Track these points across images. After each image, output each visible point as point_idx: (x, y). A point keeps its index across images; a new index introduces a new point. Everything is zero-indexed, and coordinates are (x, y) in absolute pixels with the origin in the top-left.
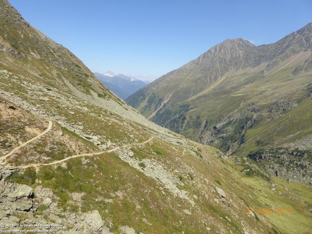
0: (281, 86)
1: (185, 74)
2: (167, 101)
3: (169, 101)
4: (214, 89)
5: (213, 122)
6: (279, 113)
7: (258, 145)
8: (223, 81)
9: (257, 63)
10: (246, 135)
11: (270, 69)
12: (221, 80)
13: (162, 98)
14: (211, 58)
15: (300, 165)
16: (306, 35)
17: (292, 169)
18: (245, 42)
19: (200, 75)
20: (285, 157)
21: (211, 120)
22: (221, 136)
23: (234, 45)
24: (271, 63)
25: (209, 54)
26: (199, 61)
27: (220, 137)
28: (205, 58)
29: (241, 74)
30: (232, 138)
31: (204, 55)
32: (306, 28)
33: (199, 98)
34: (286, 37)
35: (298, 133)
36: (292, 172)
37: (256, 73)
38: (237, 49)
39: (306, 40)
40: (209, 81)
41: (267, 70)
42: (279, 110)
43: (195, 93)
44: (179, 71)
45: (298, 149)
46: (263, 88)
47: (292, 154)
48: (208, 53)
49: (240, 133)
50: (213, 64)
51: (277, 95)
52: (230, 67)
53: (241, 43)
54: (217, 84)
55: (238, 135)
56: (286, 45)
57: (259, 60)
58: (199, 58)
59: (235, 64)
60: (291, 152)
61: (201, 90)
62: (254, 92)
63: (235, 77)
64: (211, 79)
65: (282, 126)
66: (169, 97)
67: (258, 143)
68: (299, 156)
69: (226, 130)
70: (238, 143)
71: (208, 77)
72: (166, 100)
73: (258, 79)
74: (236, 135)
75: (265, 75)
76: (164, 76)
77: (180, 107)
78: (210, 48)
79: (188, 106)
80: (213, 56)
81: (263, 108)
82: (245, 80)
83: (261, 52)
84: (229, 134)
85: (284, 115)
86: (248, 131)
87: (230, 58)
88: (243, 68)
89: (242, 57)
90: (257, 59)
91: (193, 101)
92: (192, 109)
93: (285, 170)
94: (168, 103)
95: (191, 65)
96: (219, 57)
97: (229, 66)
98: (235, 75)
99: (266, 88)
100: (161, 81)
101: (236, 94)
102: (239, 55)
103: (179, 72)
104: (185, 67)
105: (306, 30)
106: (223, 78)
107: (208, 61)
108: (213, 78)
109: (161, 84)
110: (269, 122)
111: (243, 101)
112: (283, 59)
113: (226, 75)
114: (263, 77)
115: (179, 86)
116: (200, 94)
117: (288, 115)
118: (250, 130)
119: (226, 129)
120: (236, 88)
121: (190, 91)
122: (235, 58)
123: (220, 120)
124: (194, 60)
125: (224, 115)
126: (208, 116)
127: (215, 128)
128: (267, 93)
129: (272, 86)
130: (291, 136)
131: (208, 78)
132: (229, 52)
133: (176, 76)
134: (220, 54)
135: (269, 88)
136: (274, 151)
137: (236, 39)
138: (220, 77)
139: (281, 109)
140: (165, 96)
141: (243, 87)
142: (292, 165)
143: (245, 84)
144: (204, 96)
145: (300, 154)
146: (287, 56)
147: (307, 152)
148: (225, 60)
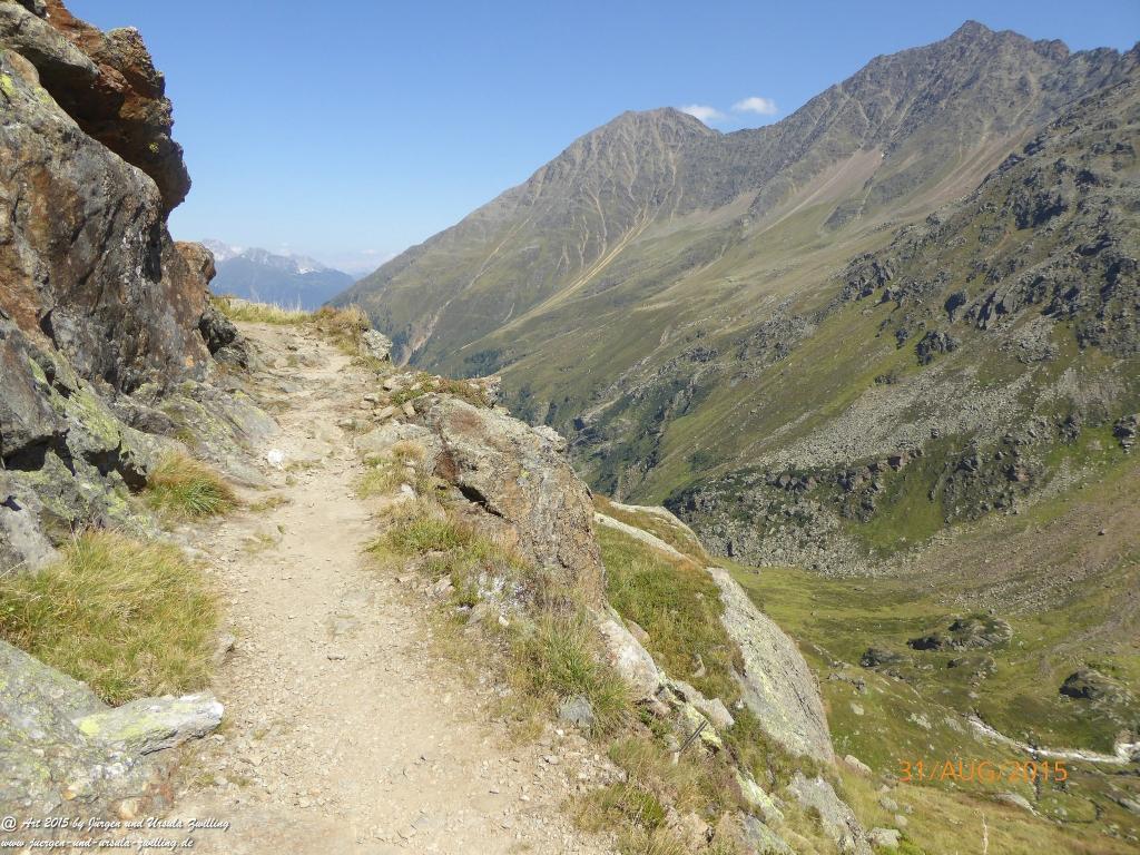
0: (788, 270)
1: (484, 240)
2: (423, 341)
3: (431, 341)
4: (587, 291)
5: (574, 405)
6: (765, 357)
7: (693, 468)
8: (616, 260)
9: (726, 194)
10: (664, 440)
11: (763, 213)
12: (610, 258)
13: (404, 333)
14: (574, 181)
15: (795, 515)
16: (869, 95)
17: (773, 529)
18: (685, 120)
19: (535, 244)
20: (758, 496)
21: (566, 400)
22: (599, 450)
23: (648, 131)
24: (764, 193)
25: (568, 167)
26: (531, 192)
27: (597, 454)
28: (551, 180)
29: (672, 236)
30: (628, 454)
31: (549, 168)
32: (869, 71)
33: (535, 322)
34: (812, 103)
35: (806, 415)
36: (774, 539)
37: (718, 228)
38: (660, 145)
39: (868, 113)
40: (568, 262)
41: (753, 216)
42: (763, 350)
43: (521, 306)
44: (460, 232)
45: (794, 466)
46: (734, 279)
47: (778, 484)
48: (564, 163)
49: (653, 433)
50: (581, 201)
51: (772, 298)
52: (640, 210)
53: (671, 123)
54: (594, 273)
55: (646, 440)
56: (811, 129)
57: (732, 184)
58: (531, 181)
59: (655, 201)
60: (774, 478)
61: (544, 294)
62: (707, 293)
63: (656, 244)
64: (574, 256)
65: (766, 400)
66: (431, 326)
67: (696, 460)
68: (794, 488)
69: (615, 429)
70: (642, 466)
71: (565, 248)
72: (418, 340)
73: (724, 247)
74: (641, 443)
75: (746, 233)
76: (413, 252)
77: (466, 361)
78: (568, 145)
79: (494, 355)
80: (578, 175)
81: (725, 343)
82: (683, 253)
83: (738, 156)
84: (621, 440)
85: (776, 364)
86: (672, 425)
87: (638, 177)
88: (680, 214)
89: (678, 172)
90: (725, 179)
91: (511, 336)
92: (506, 365)
93: (754, 534)
94: (426, 348)
95: (503, 206)
96: (601, 177)
97: (636, 208)
98: (655, 236)
99: (742, 279)
100: (399, 270)
101: (651, 303)
102: (667, 167)
103: (463, 235)
104: (482, 215)
105: (868, 78)
106: (617, 251)
107: (564, 192)
108: (581, 248)
109: (399, 282)
110: (733, 390)
111: (669, 328)
112: (800, 179)
113: (626, 237)
114: (741, 241)
115: (464, 287)
116: (537, 312)
117: (788, 363)
118: (677, 421)
119: (613, 424)
120: (655, 284)
121: (502, 301)
122: (652, 178)
123: (595, 397)
124: (513, 189)
125: (608, 377)
126: (558, 386)
127: (579, 424)
128: (747, 295)
129: (761, 270)
130: (785, 428)
131: (565, 254)
132: (634, 158)
133: (451, 251)
134: (603, 163)
135: (752, 276)
136: (731, 480)
137: (655, 111)
138: (604, 246)
139: (771, 344)
140: (413, 324)
141: (678, 276)
142: (773, 518)
143: (684, 267)
144: (551, 317)
145: (797, 481)
146: (814, 169)
147: (815, 472)
148: (621, 187)
